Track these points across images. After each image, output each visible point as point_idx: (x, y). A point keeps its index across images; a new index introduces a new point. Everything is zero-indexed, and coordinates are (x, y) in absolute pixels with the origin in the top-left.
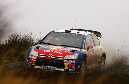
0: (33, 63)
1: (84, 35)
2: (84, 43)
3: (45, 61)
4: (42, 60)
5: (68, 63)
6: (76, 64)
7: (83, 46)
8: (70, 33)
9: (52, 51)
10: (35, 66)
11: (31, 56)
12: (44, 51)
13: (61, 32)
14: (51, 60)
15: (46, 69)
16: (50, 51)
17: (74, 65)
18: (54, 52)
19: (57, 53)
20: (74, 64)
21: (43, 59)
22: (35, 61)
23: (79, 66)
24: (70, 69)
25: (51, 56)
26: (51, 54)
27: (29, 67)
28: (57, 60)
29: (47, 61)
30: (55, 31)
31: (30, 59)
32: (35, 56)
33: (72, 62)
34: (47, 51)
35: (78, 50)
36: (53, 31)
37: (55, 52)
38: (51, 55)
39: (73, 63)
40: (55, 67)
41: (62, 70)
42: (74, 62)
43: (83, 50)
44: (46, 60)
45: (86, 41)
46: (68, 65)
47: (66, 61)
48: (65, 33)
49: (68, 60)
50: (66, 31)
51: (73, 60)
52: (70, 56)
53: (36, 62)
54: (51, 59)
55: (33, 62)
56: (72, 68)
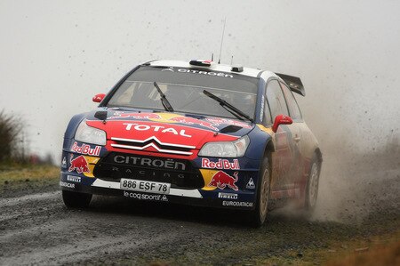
0: (86, 169)
1: (258, 78)
2: (263, 104)
3: (131, 161)
4: (119, 159)
5: (215, 169)
6: (244, 176)
7: (261, 115)
8: (208, 71)
9: (157, 129)
10: (93, 180)
11: (80, 144)
12: (128, 128)
13: (176, 69)
14: (153, 158)
15: (137, 192)
16: (148, 128)
17: (236, 180)
18: (164, 131)
19: (176, 133)
20: (236, 175)
21: (125, 155)
22: (96, 160)
23: (251, 183)
24: (221, 191)
25: (152, 144)
26: (154, 138)
27: (73, 186)
28: (175, 160)
29: (139, 161)
30: (152, 64)
31: (76, 154)
32: (93, 146)
33: (228, 165)
34: (137, 128)
35: (245, 126)
36: (147, 65)
37: (168, 130)
38: (153, 141)
39: (231, 172)
40: (168, 185)
41: (195, 194)
42: (235, 166)
43: (261, 127)
44: (135, 159)
45: (266, 99)
46: (216, 177)
47: (206, 163)
48: (191, 69)
49: (215, 159)
50: (192, 63)
51: (231, 159)
52: (220, 145)
53: (97, 165)
54: (153, 154)
55: (88, 166)
56: (227, 190)
